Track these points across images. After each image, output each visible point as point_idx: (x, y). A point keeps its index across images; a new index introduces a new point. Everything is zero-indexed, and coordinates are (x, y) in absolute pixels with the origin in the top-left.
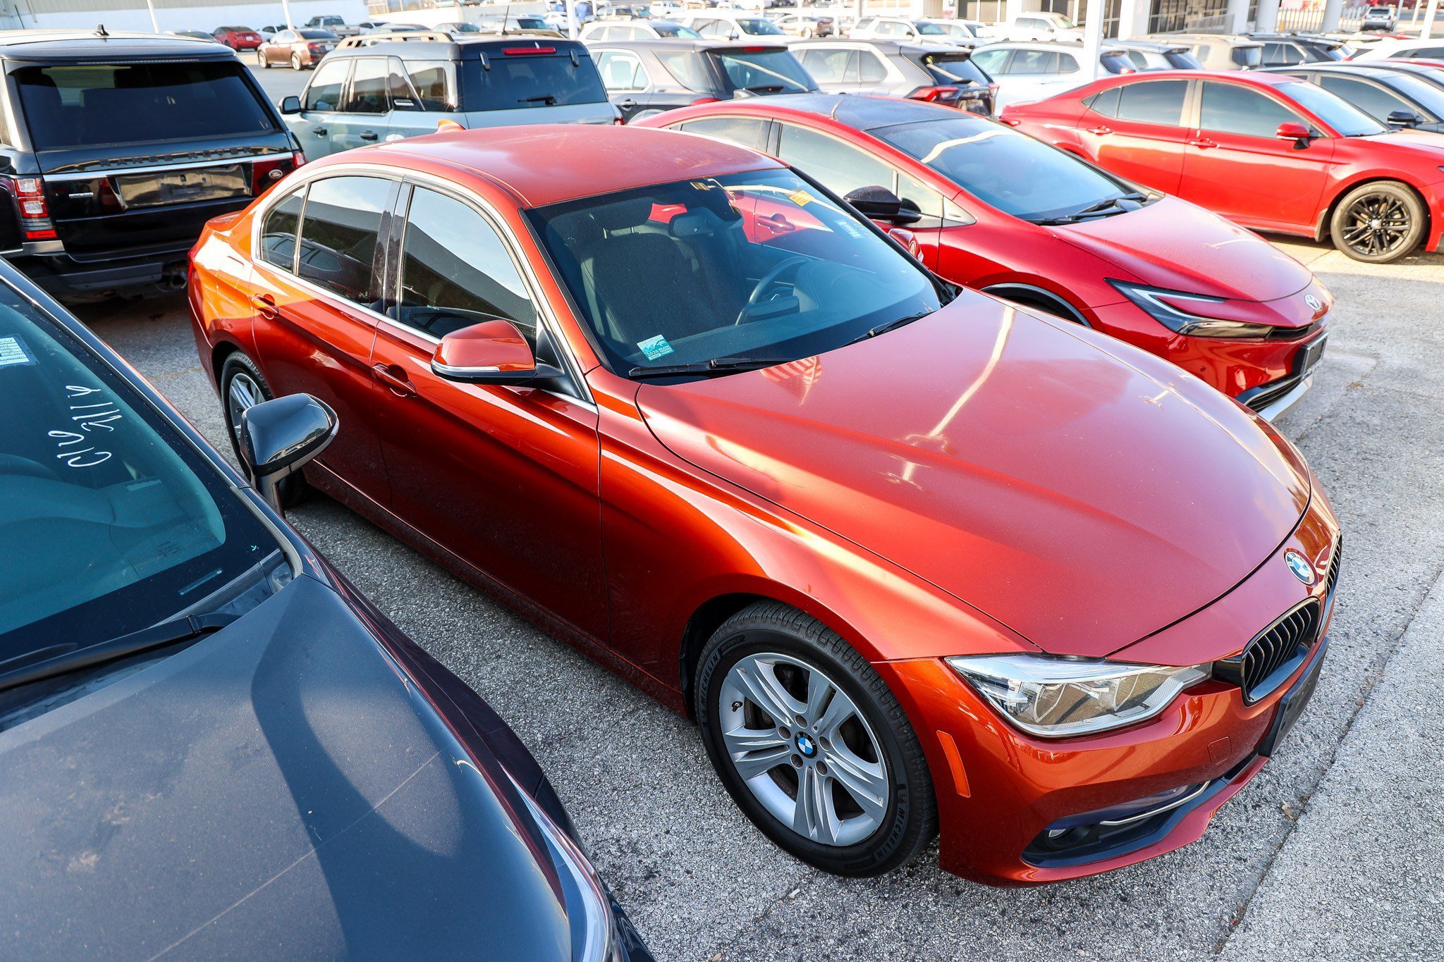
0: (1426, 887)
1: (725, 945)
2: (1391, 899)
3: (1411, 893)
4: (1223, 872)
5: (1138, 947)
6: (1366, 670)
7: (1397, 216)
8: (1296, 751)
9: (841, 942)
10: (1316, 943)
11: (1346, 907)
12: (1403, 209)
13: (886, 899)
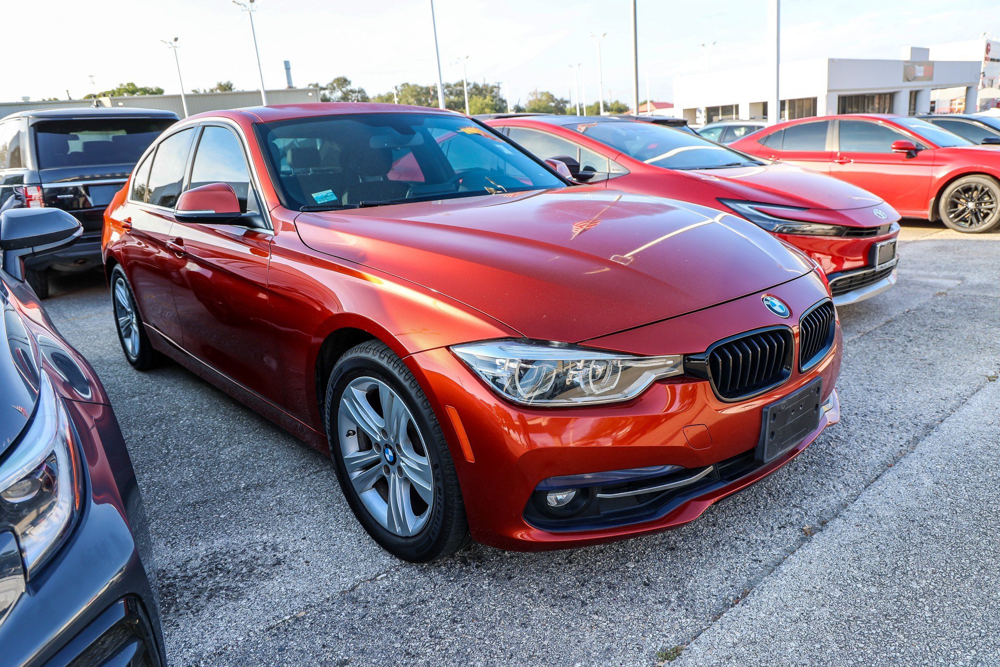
0: (912, 577)
1: (311, 607)
2: (877, 585)
3: (897, 581)
4: (740, 569)
5: (647, 616)
6: (901, 446)
7: (986, 199)
8: (826, 494)
9: (402, 606)
10: (802, 614)
11: (836, 590)
12: (990, 193)
13: (451, 581)
